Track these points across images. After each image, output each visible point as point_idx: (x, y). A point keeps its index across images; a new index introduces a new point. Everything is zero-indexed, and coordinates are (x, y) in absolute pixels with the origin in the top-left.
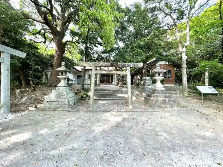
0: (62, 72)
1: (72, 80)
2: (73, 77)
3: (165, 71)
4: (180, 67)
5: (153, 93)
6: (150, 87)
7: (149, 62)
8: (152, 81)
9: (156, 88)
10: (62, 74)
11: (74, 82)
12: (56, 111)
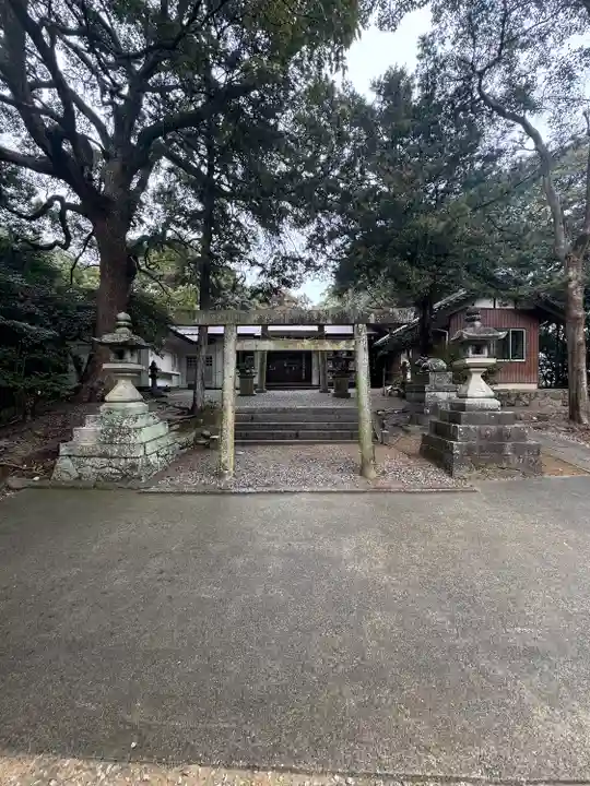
0: (120, 350)
1: (168, 376)
2: (174, 366)
3: (502, 334)
4: (561, 316)
5: (455, 423)
6: (443, 396)
7: (443, 302)
8: (450, 374)
9: (468, 402)
10: (120, 356)
11: (174, 383)
12: (103, 489)
